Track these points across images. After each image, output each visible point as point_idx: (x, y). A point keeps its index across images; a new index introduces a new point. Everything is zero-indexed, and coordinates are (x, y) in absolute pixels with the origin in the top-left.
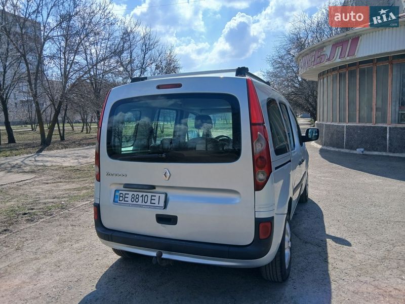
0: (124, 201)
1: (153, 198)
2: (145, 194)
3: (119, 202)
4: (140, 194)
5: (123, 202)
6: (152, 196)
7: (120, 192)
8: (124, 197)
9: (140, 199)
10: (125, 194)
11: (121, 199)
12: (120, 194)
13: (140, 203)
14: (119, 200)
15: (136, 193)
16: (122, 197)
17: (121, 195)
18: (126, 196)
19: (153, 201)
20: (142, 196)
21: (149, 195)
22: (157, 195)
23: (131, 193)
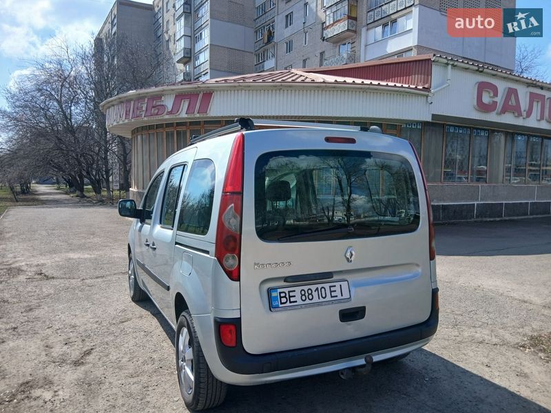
0: (290, 302)
1: (333, 289)
2: (320, 286)
3: (280, 306)
4: (313, 287)
5: (288, 304)
6: (330, 287)
7: (279, 290)
8: (287, 296)
9: (315, 294)
10: (289, 292)
11: (284, 300)
12: (280, 293)
13: (316, 300)
14: (281, 303)
15: (306, 288)
16: (285, 297)
17: (283, 295)
18: (291, 294)
19: (333, 294)
20: (317, 289)
21: (327, 286)
22: (337, 284)
23: (298, 289)
